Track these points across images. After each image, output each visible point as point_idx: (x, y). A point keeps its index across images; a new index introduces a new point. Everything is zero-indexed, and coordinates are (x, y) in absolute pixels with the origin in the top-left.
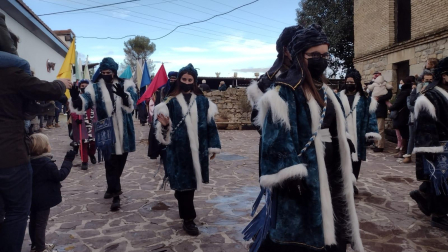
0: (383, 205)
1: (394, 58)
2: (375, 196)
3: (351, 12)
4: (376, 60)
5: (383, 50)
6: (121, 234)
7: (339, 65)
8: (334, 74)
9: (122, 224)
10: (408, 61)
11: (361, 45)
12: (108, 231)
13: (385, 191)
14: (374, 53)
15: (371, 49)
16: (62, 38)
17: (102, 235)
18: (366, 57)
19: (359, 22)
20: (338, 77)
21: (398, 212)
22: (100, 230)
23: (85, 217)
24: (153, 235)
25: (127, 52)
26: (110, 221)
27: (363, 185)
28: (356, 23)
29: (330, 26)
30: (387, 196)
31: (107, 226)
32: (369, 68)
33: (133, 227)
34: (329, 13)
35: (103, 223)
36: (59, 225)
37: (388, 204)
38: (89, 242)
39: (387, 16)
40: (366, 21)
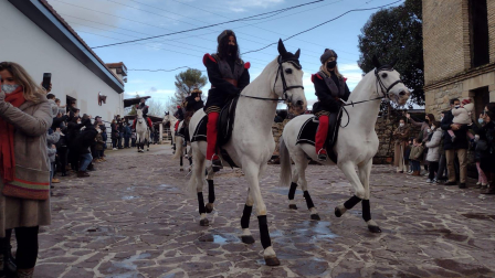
0: (465, 242)
1: (472, 84)
2: (455, 232)
3: (419, 38)
4: (449, 87)
5: (458, 76)
6: (176, 265)
9: (178, 255)
10: (487, 88)
11: (432, 71)
12: (163, 262)
13: (466, 228)
14: (448, 79)
15: (444, 75)
16: (114, 71)
17: (157, 265)
18: (438, 84)
19: (428, 46)
20: (406, 107)
21: (484, 250)
22: (155, 260)
23: (139, 247)
24: (210, 266)
25: (179, 85)
26: (165, 252)
27: (440, 221)
28: (425, 48)
29: (396, 52)
30: (470, 233)
31: (162, 257)
32: (442, 96)
33: (189, 258)
34: (395, 38)
35: (158, 254)
36: (113, 255)
37: (471, 242)
38: (145, 271)
39: (461, 39)
40: (437, 46)
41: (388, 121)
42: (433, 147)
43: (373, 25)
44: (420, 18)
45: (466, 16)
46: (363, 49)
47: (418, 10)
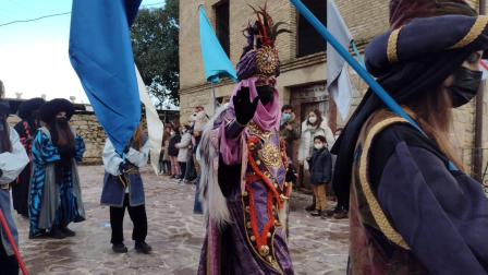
2: (195, 235)
3: (176, 42)
4: (200, 93)
5: (207, 84)
7: (166, 95)
8: (161, 104)
11: (186, 77)
14: (198, 86)
15: (195, 81)
18: (191, 90)
19: (184, 53)
20: (164, 108)
27: (184, 225)
28: (181, 54)
29: (156, 53)
32: (194, 101)
34: (154, 39)
40: (191, 54)
42: (184, 148)
44: (177, 23)
47: (176, 15)
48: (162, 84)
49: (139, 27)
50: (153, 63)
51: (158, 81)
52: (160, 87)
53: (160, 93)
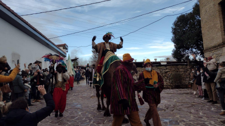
3: (200, 27)
4: (216, 51)
5: (219, 45)
7: (198, 53)
11: (206, 43)
14: (215, 47)
15: (213, 45)
18: (210, 49)
19: (204, 31)
29: (189, 34)
39: (219, 27)
40: (208, 31)
41: (188, 67)
43: (178, 22)
44: (200, 17)
45: (221, 16)
46: (174, 33)
48: (195, 49)
49: (181, 24)
50: (189, 39)
51: (192, 47)
52: (194, 50)
53: (194, 53)
